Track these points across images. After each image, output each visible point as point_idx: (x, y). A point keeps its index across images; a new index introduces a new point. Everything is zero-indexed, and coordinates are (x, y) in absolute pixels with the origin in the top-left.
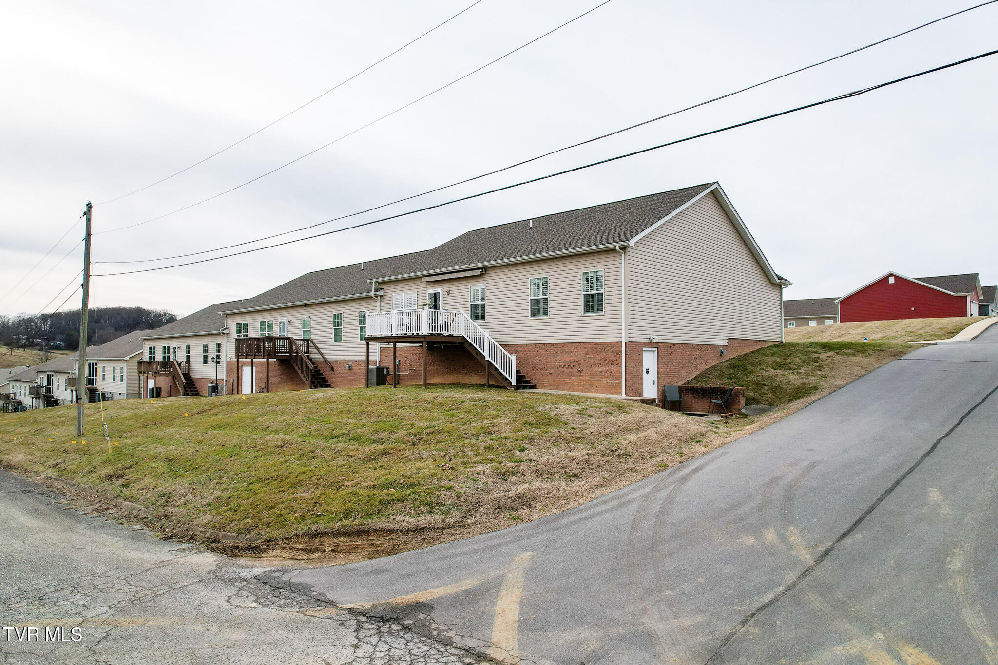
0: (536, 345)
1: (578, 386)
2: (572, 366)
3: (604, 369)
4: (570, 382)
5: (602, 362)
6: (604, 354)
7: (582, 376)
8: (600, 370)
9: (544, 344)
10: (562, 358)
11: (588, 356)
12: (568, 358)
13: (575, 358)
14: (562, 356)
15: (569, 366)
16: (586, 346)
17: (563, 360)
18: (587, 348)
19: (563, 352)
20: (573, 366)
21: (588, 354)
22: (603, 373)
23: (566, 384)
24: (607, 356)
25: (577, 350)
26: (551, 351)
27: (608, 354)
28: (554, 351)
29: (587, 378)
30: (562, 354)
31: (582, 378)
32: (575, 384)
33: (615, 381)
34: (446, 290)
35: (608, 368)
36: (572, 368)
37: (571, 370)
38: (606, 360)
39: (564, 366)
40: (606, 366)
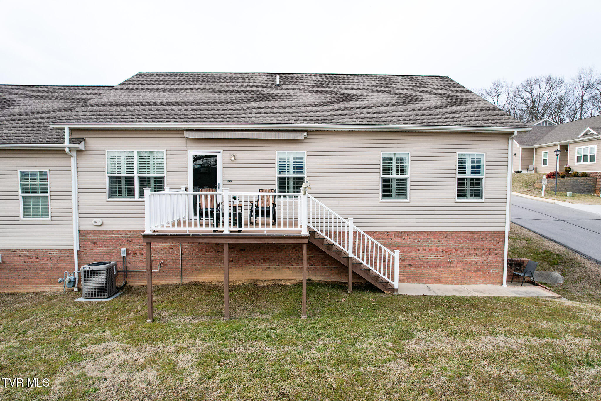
0: (388, 232)
1: (447, 278)
2: (439, 256)
3: (481, 259)
4: (436, 273)
5: (477, 252)
6: (482, 243)
7: (453, 267)
8: (476, 260)
9: (401, 232)
10: (426, 248)
11: (461, 245)
12: (434, 247)
13: (444, 248)
14: (426, 246)
15: (435, 256)
16: (459, 235)
17: (428, 250)
18: (460, 237)
19: (427, 241)
20: (441, 256)
21: (461, 243)
22: (479, 263)
23: (431, 276)
24: (485, 245)
25: (446, 239)
26: (411, 239)
27: (486, 244)
28: (416, 239)
29: (459, 269)
30: (426, 244)
31: (452, 269)
32: (443, 275)
33: (493, 271)
34: (228, 153)
35: (485, 258)
36: (439, 259)
37: (438, 261)
38: (483, 250)
39: (429, 256)
40: (483, 256)
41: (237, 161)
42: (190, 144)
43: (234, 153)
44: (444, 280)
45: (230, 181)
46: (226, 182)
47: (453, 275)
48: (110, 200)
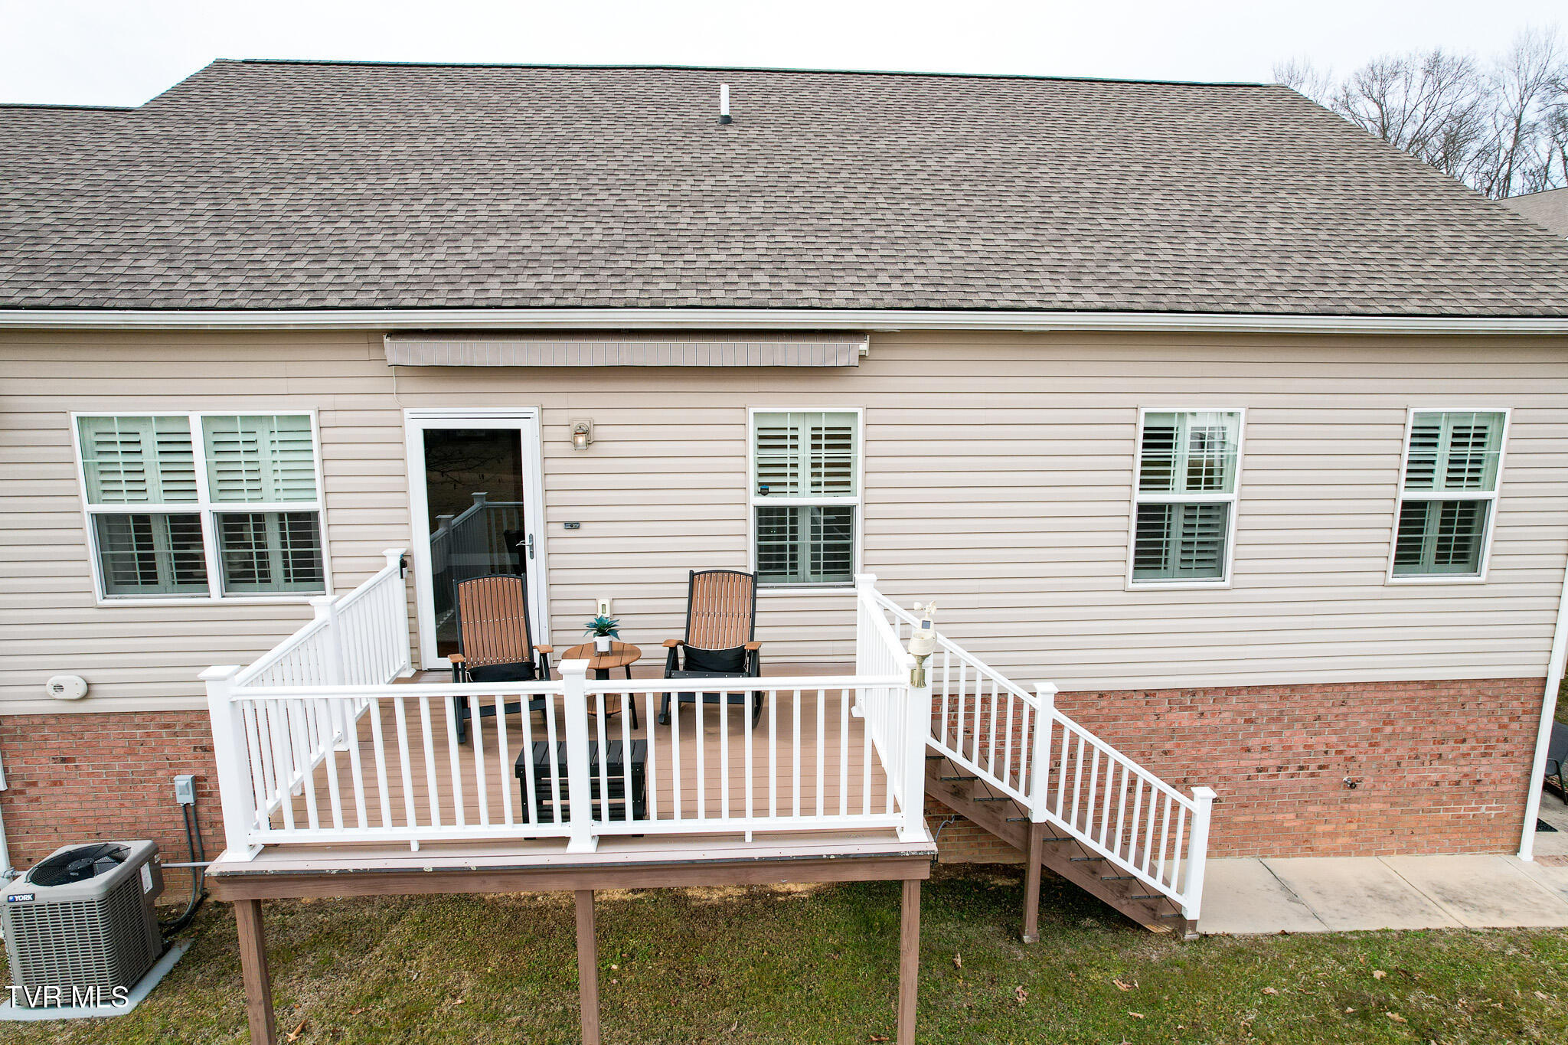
0: (1148, 693)
1: (1333, 835)
2: (1313, 768)
3: (1452, 772)
4: (1299, 822)
5: (1443, 749)
6: (1462, 721)
7: (1357, 800)
8: (1435, 777)
9: (1194, 692)
10: (1272, 741)
11: (1388, 729)
12: (1298, 738)
13: (1334, 739)
14: (1272, 734)
15: (1301, 768)
16: (1388, 695)
17: (1277, 748)
18: (1391, 700)
19: (1278, 719)
20: (1321, 767)
21: (1391, 723)
22: (1445, 786)
23: (1282, 831)
24: (1472, 727)
25: (1343, 709)
26: (1225, 715)
27: (1473, 721)
28: (1240, 713)
29: (1375, 806)
30: (1274, 728)
31: (1353, 807)
32: (1321, 828)
33: (1491, 809)
34: (563, 416)
35: (1466, 770)
36: (1312, 775)
37: (1309, 782)
38: (1464, 741)
39: (1280, 769)
40: (1462, 762)
41: (599, 449)
42: (409, 385)
43: (582, 417)
44: (1322, 844)
45: (573, 525)
46: (558, 529)
47: (1353, 826)
48: (107, 602)
